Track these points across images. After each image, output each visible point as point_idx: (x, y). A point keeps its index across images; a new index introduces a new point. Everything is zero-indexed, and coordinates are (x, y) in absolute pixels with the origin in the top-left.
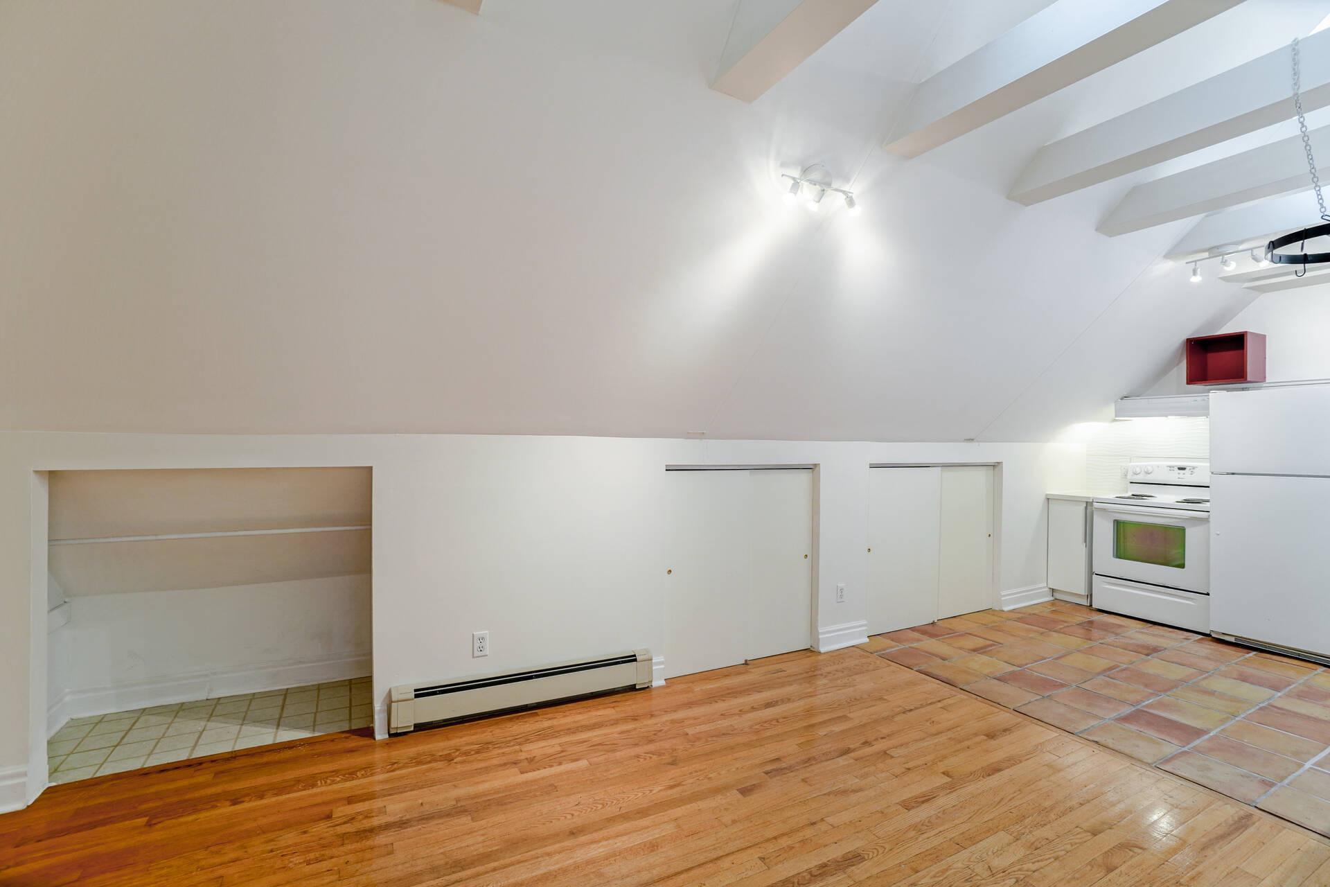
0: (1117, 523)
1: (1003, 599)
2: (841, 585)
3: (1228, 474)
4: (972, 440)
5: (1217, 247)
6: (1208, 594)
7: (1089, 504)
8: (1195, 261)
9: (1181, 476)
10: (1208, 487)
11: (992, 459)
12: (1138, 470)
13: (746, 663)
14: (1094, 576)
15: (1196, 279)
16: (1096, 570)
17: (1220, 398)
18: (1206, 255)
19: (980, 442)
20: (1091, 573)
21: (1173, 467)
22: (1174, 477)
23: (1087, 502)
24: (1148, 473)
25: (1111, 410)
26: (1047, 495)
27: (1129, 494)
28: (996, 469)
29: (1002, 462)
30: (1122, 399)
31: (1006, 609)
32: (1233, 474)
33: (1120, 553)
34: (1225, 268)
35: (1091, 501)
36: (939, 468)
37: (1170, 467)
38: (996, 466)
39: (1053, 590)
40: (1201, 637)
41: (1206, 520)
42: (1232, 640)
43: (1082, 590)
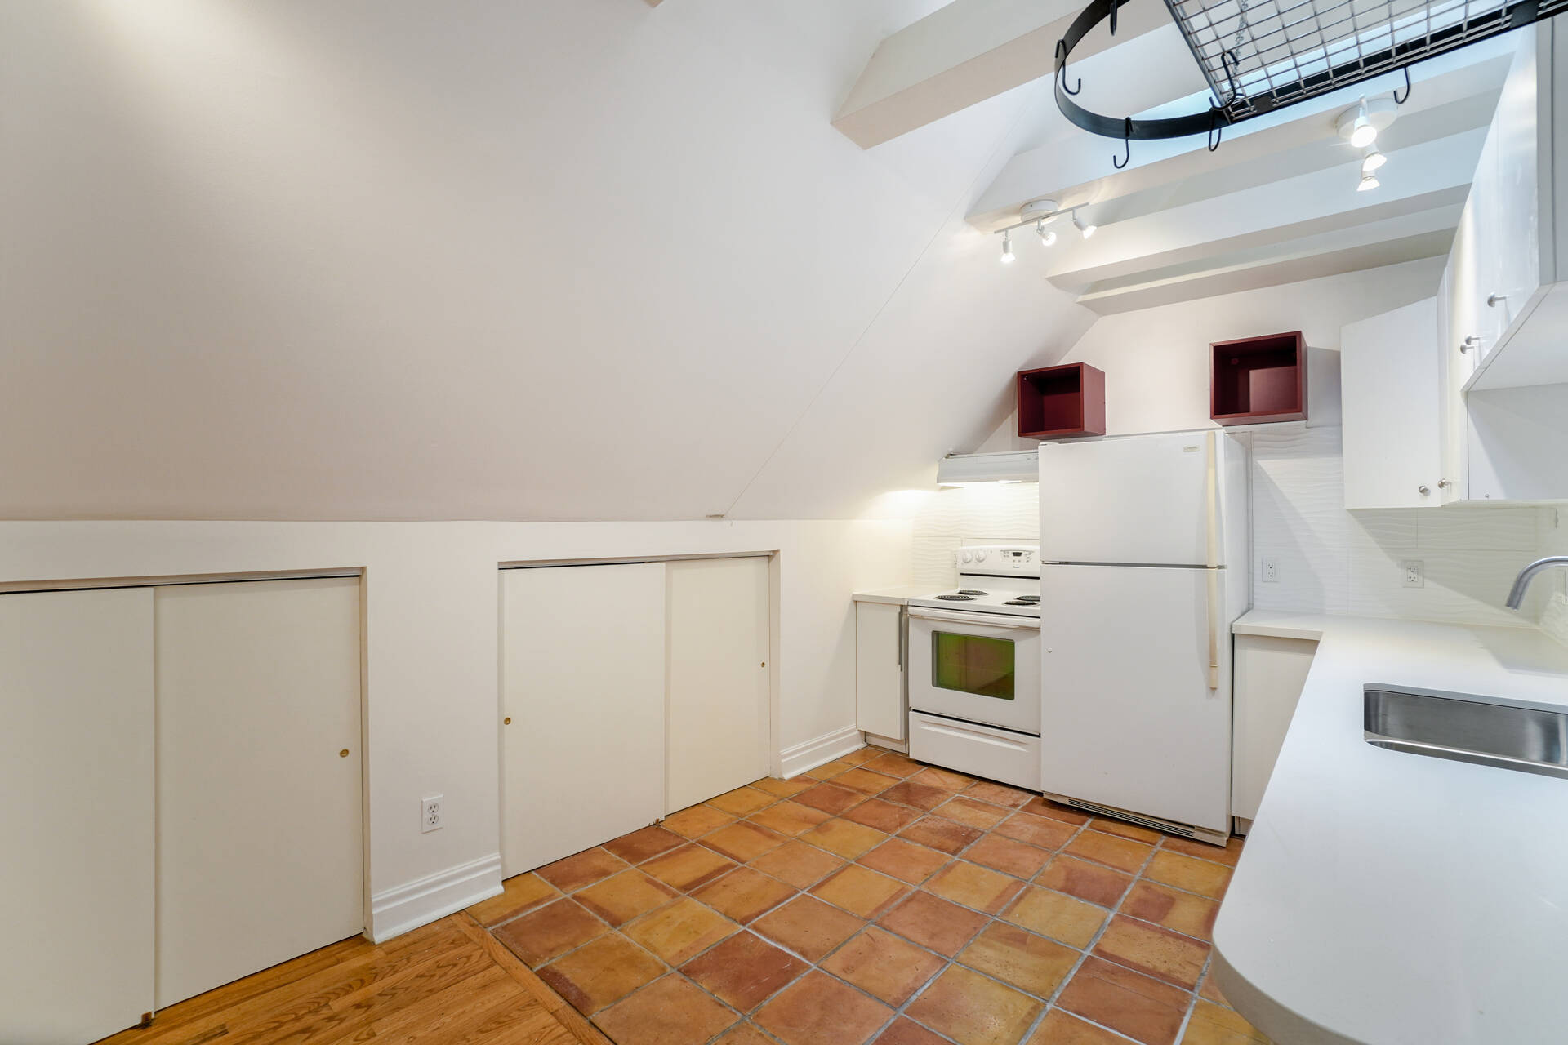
0: (937, 636)
1: (783, 761)
2: (428, 799)
3: (1061, 563)
4: (722, 516)
5: (1030, 204)
6: (1039, 736)
7: (903, 608)
8: (1006, 230)
9: (1016, 564)
10: (1038, 578)
11: (766, 548)
12: (969, 556)
13: (147, 1022)
14: (911, 712)
15: (1008, 259)
16: (913, 704)
17: (1050, 453)
18: (1017, 219)
19: (734, 519)
20: (907, 708)
21: (1008, 551)
22: (1009, 566)
23: (902, 606)
24: (980, 561)
25: (934, 471)
26: (853, 595)
27: (954, 592)
28: (773, 561)
29: (778, 551)
30: (947, 457)
31: (787, 776)
32: (1067, 563)
33: (940, 681)
34: (1044, 241)
35: (906, 604)
36: (664, 564)
37: (1004, 552)
38: (771, 556)
39: (866, 734)
40: (1033, 797)
41: (1037, 630)
42: (1066, 802)
43: (897, 734)
